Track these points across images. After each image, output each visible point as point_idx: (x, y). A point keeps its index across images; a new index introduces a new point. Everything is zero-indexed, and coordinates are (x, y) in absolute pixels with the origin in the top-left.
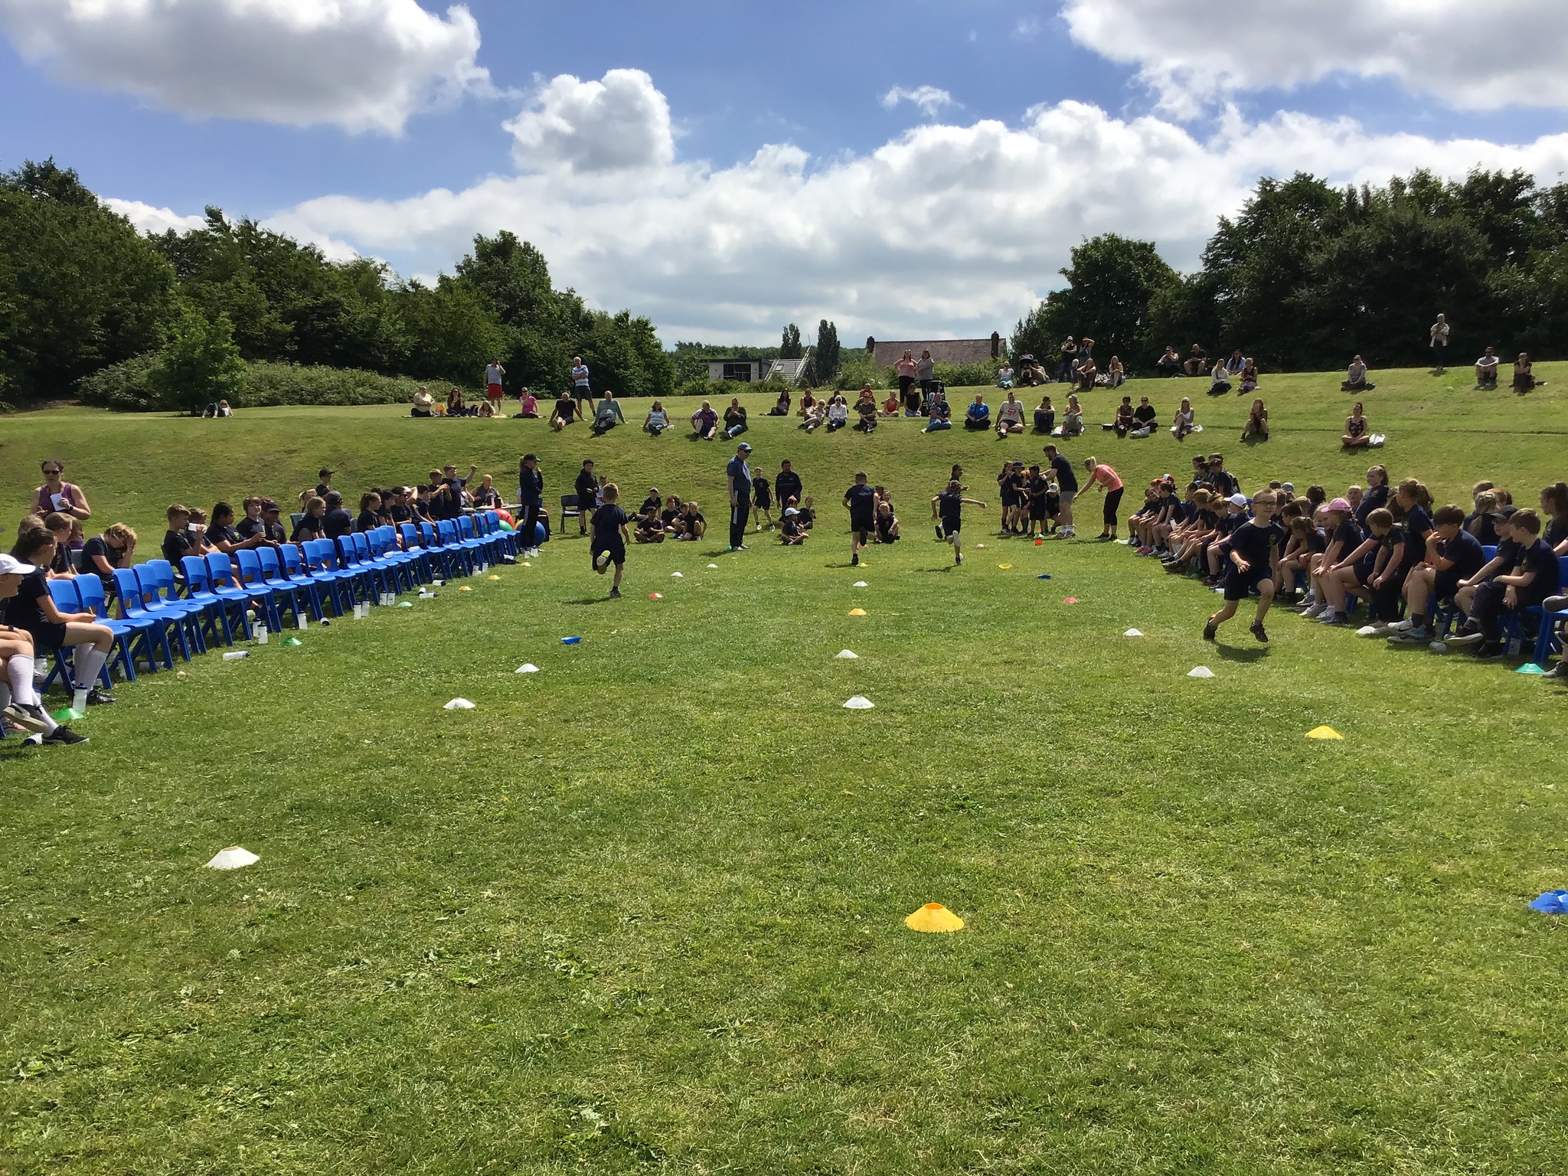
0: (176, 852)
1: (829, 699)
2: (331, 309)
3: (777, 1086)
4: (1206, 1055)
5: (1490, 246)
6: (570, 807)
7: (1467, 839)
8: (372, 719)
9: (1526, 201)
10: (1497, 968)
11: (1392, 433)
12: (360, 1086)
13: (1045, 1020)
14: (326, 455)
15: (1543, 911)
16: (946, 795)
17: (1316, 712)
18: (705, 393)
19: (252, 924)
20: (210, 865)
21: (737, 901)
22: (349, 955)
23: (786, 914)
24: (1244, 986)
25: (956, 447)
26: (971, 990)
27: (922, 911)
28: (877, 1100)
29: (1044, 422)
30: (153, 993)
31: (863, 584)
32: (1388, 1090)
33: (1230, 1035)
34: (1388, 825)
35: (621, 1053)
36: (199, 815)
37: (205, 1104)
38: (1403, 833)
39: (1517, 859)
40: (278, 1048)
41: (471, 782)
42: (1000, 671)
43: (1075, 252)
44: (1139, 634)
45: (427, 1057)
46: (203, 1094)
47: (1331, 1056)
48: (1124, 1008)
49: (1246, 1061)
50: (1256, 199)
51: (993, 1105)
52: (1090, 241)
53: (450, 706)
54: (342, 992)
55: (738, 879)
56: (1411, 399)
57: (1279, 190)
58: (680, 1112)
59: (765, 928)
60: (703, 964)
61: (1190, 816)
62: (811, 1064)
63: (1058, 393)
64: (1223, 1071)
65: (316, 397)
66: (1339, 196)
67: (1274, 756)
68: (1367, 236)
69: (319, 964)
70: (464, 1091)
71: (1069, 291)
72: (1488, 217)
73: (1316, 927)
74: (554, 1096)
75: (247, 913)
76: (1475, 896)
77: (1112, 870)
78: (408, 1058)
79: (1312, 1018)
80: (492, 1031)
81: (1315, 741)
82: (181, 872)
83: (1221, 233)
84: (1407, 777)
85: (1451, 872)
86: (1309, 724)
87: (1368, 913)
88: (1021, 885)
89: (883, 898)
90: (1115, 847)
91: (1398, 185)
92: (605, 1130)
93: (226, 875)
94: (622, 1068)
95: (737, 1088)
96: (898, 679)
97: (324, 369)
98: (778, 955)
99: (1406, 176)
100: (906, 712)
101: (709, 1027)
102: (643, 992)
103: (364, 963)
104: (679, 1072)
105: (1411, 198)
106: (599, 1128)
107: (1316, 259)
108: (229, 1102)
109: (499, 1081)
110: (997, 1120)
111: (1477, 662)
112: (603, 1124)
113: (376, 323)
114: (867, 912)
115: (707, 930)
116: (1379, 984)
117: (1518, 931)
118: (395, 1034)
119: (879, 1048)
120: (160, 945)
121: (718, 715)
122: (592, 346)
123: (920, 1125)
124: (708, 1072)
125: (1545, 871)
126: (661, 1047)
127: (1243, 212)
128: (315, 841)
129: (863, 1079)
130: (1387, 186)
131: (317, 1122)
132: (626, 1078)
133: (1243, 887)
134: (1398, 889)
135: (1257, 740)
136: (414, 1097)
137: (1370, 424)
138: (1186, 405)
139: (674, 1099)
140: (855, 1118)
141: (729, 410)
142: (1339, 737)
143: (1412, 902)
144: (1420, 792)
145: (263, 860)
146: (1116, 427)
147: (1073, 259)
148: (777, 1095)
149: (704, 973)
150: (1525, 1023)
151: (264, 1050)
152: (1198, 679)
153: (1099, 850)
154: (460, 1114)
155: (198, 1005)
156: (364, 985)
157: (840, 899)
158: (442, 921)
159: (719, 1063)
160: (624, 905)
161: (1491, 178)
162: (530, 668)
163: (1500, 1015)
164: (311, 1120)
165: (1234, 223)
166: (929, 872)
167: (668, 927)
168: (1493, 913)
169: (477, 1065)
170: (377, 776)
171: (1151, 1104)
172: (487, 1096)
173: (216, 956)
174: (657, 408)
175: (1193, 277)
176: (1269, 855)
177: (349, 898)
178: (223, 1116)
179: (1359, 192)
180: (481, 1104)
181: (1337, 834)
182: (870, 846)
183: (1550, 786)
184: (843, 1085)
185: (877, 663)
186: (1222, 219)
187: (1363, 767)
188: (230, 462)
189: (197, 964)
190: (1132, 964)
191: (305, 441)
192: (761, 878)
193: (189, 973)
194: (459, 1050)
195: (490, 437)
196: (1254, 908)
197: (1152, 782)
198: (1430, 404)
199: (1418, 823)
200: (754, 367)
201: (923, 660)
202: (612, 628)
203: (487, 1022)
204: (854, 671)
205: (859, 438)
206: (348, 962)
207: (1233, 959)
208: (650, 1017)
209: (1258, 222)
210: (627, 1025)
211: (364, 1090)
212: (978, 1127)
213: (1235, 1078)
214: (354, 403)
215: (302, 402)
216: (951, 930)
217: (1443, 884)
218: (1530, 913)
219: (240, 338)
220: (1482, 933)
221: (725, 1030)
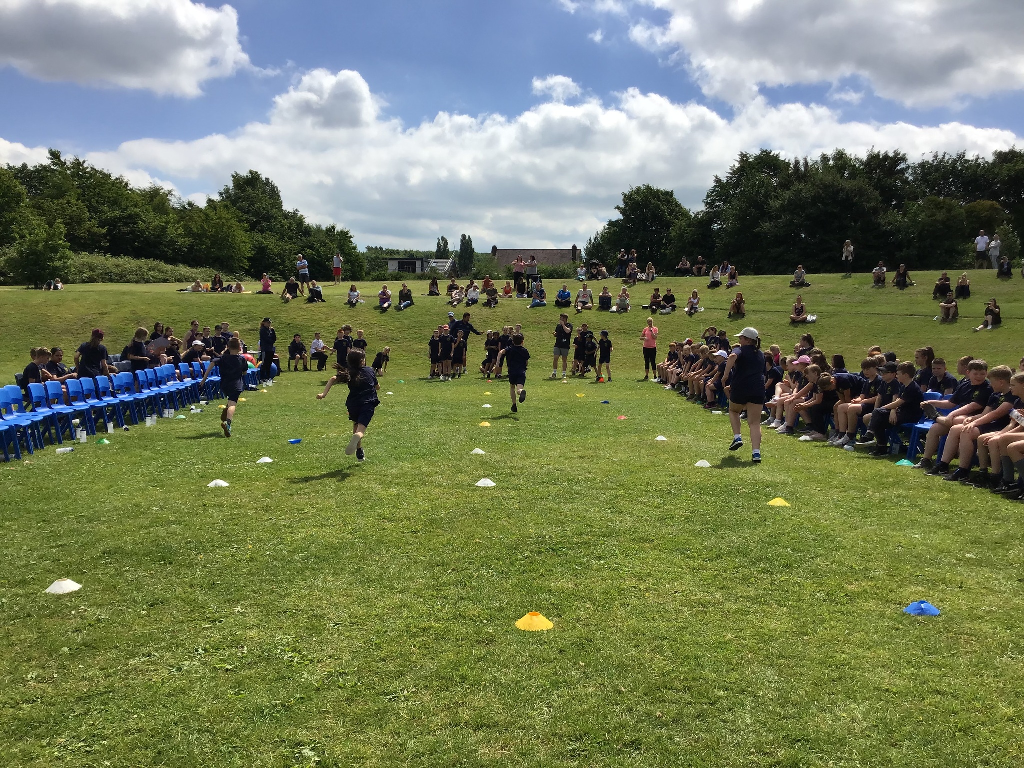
0: (24, 583)
1: (467, 480)
2: (133, 219)
3: (430, 732)
4: (705, 707)
5: (881, 199)
6: (294, 552)
7: (867, 569)
8: (158, 493)
9: (903, 171)
10: (885, 650)
11: (821, 315)
12: (153, 737)
13: (604, 686)
14: (128, 316)
15: (912, 614)
16: (542, 543)
17: (773, 489)
18: (386, 280)
19: (77, 631)
20: (48, 591)
21: (406, 613)
22: (144, 650)
23: (438, 620)
24: (729, 663)
25: (549, 318)
26: (558, 668)
27: (527, 616)
28: (497, 740)
29: (605, 303)
30: (8, 677)
31: (489, 406)
32: (817, 727)
33: (721, 693)
34: (818, 561)
35: (328, 712)
36: (40, 558)
37: (45, 751)
38: (827, 566)
39: (897, 582)
40: (96, 713)
41: (227, 536)
42: (577, 463)
43: (625, 195)
44: (665, 439)
45: (199, 717)
46: (45, 743)
47: (783, 706)
48: (654, 677)
49: (730, 710)
50: (737, 165)
51: (572, 741)
52: (634, 189)
53: (212, 485)
54: (139, 675)
55: (406, 598)
56: (833, 293)
57: (751, 160)
58: (368, 750)
59: (424, 630)
60: (383, 654)
61: (696, 555)
62: (454, 717)
63: (614, 286)
64: (716, 717)
65: (121, 278)
66: (788, 164)
67: (748, 517)
68: (805, 190)
69: (123, 657)
70: (223, 739)
71: (621, 220)
72: (879, 180)
73: (773, 625)
74: (284, 741)
75: (74, 623)
76: (871, 605)
77: (648, 590)
78: (185, 718)
79: (771, 682)
80: (241, 700)
81: (773, 508)
82: (27, 596)
83: (715, 186)
84: (829, 530)
85: (856, 590)
86: (769, 497)
87: (806, 616)
88: (590, 600)
89: (501, 610)
90: (649, 575)
91: (825, 158)
92: (318, 763)
93: (59, 598)
94: (329, 723)
95: (406, 734)
96: (511, 468)
97: (127, 259)
98: (433, 647)
99: (830, 152)
100: (516, 489)
101: (387, 695)
102: (343, 673)
103: (154, 656)
104: (367, 724)
105: (833, 167)
106: (314, 762)
107: (775, 204)
108: (62, 749)
109: (247, 732)
110: (574, 750)
111: (873, 458)
112: (317, 759)
113: (164, 229)
114: (491, 619)
115: (386, 632)
116: (812, 660)
117: (897, 626)
118: (176, 702)
119: (497, 705)
120: (13, 645)
121: (394, 491)
122: (311, 247)
123: (524, 755)
124: (386, 724)
125: (914, 589)
126: (356, 709)
127: (730, 173)
128: (120, 574)
129: (488, 726)
130: (819, 160)
131: (124, 761)
132: (332, 729)
133: (729, 600)
134: (824, 601)
135: (738, 507)
136: (189, 744)
137: (807, 309)
138: (695, 295)
139: (364, 741)
140: (483, 751)
141: (401, 292)
142: (788, 505)
143: (832, 609)
144: (838, 540)
145: (84, 587)
146: (651, 307)
147: (624, 200)
148: (431, 738)
149: (384, 660)
150: (901, 683)
151: (86, 714)
152: (701, 468)
153: (641, 578)
154: (221, 754)
155: (40, 685)
156: (155, 670)
157: (473, 610)
158: (208, 628)
159: (393, 718)
160: (330, 616)
161: (881, 157)
162: (268, 460)
163: (885, 679)
164: (119, 759)
165: (724, 180)
166: (531, 592)
167: (360, 630)
168: (882, 616)
169: (232, 722)
170: (162, 532)
171: (671, 738)
172: (239, 742)
173: (53, 652)
174: (353, 289)
175: (698, 214)
176: (745, 579)
177: (144, 613)
178: (58, 759)
179: (802, 162)
180: (235, 747)
181: (786, 566)
182: (493, 576)
183: (917, 536)
184: (475, 731)
185: (497, 457)
186: (717, 177)
187: (803, 523)
188: (61, 321)
189: (39, 657)
190: (659, 650)
191: (113, 307)
192: (421, 597)
193: (34, 663)
194: (219, 712)
195: (241, 306)
196: (735, 613)
197: (672, 534)
198: (844, 296)
199: (837, 559)
200: (418, 264)
201: (527, 456)
202: (324, 433)
203: (239, 693)
204: (483, 463)
205: (486, 311)
206: (144, 655)
207: (722, 645)
208: (347, 689)
209: (739, 180)
210: (332, 695)
211: (154, 740)
212: (562, 755)
213: (724, 721)
214: (147, 282)
215: (112, 281)
216: (545, 629)
217: (852, 598)
218: (904, 615)
219: (70, 237)
220: (876, 628)
221: (398, 697)
